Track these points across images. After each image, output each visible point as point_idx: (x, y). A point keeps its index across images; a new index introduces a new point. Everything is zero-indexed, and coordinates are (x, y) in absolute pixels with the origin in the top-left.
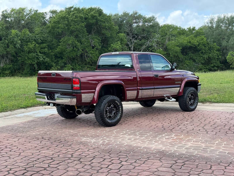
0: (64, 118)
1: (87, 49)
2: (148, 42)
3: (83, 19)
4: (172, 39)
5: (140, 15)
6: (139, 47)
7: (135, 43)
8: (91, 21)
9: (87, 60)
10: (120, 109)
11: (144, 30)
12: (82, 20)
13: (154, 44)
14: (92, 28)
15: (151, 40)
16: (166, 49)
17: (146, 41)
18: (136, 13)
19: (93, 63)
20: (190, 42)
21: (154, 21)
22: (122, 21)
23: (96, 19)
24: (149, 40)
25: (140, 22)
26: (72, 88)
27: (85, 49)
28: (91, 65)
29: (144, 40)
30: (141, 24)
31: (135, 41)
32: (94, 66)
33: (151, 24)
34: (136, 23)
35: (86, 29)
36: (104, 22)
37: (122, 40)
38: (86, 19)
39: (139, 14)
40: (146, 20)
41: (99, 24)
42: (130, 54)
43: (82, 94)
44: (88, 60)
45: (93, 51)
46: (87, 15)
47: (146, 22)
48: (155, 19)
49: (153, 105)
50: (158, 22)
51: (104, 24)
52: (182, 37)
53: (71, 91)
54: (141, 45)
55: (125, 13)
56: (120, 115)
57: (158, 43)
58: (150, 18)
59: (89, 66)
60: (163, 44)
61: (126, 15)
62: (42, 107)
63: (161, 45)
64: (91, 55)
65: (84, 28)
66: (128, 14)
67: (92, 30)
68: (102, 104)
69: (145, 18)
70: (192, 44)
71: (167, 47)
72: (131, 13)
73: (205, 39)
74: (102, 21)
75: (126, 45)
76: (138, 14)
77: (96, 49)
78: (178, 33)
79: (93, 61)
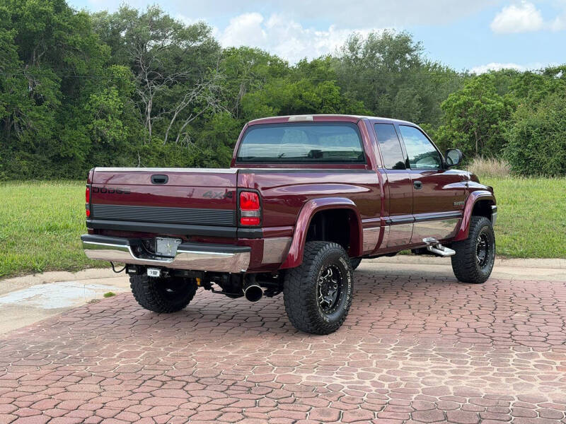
0: (147, 311)
1: (20, 105)
2: (193, 93)
3: (6, 19)
4: (255, 88)
5: (166, 18)
6: (166, 104)
7: (158, 94)
8: (30, 26)
9: (21, 137)
10: (349, 280)
11: (178, 60)
12: (6, 23)
13: (208, 99)
14: (34, 46)
15: (201, 87)
16: (239, 113)
17: (186, 88)
18: (157, 13)
19: (37, 145)
20: (301, 97)
21: (206, 36)
22: (116, 33)
23: (49, 21)
24: (196, 86)
25: (166, 38)
26: (238, 219)
27: (13, 104)
28: (34, 152)
29: (181, 87)
30: (168, 43)
31: (157, 88)
32: (40, 154)
33: (198, 44)
34: (154, 38)
35: (16, 47)
36: (70, 32)
37: (120, 84)
38: (15, 18)
39: (166, 16)
40: (182, 33)
41: (55, 34)
42: (355, 122)
43: (266, 240)
44: (23, 137)
45: (38, 111)
46: (19, 7)
47: (183, 37)
48: (208, 32)
49: (358, 265)
50: (215, 40)
51: (71, 38)
52: (281, 81)
53: (234, 230)
54: (173, 100)
55: (126, 9)
56: (348, 298)
57: (218, 94)
58: (195, 28)
59: (27, 154)
60: (232, 101)
61: (127, 14)
62: (32, 276)
63: (226, 102)
64: (31, 124)
65: (11, 45)
66: (135, 13)
67: (34, 52)
68: (312, 268)
69: (180, 27)
70: (307, 102)
71: (242, 107)
72: (142, 10)
73: (336, 90)
74: (65, 29)
75: (132, 98)
76: (161, 16)
77: (50, 106)
78: (269, 72)
79: (38, 141)
